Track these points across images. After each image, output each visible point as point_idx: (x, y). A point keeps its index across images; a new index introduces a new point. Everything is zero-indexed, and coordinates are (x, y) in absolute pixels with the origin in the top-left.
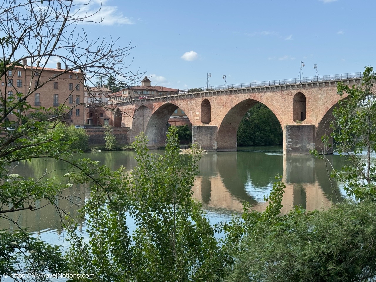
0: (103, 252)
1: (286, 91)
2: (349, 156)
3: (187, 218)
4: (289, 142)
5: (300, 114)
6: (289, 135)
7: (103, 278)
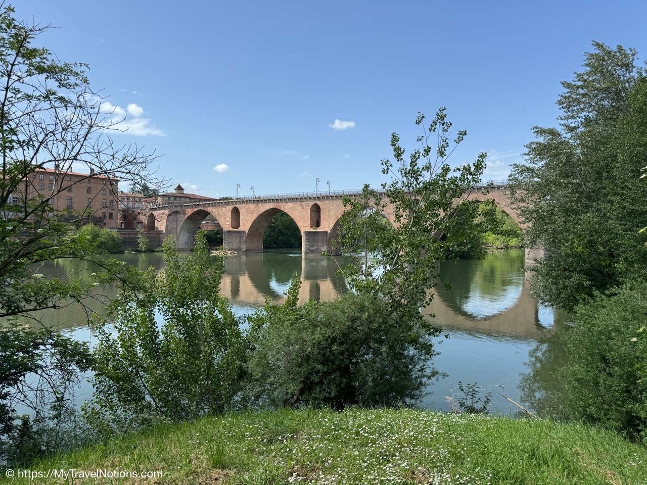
0: (131, 346)
1: (304, 202)
2: (352, 256)
3: (214, 312)
4: (307, 245)
5: (316, 222)
6: (307, 239)
7: (132, 370)
